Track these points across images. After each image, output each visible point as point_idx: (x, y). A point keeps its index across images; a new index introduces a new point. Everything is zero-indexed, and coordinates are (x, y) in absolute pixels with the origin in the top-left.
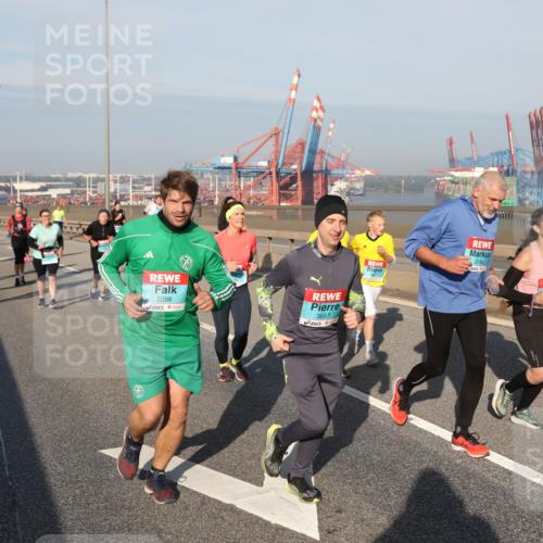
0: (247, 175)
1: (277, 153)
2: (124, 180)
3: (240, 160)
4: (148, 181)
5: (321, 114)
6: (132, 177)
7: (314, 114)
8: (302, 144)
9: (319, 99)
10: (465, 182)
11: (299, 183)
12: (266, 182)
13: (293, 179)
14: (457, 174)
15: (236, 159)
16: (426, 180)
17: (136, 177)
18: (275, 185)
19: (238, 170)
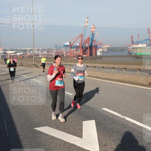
0: (73, 48)
1: (82, 41)
2: (38, 50)
3: (71, 43)
4: (45, 50)
5: (94, 29)
6: (40, 49)
7: (92, 30)
8: (89, 38)
9: (94, 25)
10: (136, 48)
11: (88, 50)
12: (79, 50)
13: (87, 49)
14: (134, 46)
15: (70, 43)
16: (125, 48)
17: (42, 49)
18: (82, 50)
19: (71, 46)
